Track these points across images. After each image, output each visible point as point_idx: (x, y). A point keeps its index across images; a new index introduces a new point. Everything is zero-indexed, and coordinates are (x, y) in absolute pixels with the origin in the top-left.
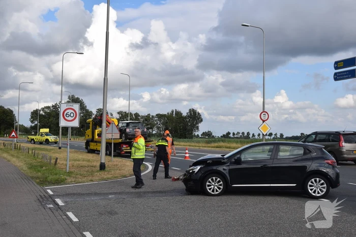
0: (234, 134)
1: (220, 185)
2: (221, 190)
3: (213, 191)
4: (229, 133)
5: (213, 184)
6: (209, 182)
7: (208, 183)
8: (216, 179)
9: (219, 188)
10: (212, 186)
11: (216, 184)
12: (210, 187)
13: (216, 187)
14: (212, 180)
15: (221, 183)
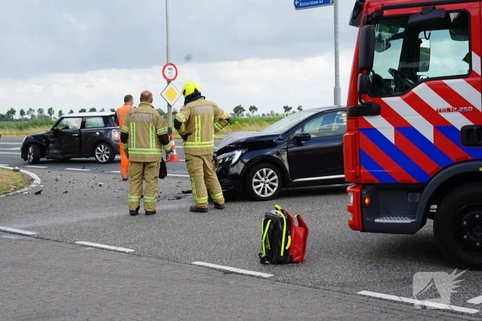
0: (22, 113)
1: (274, 181)
2: (275, 189)
3: (263, 193)
4: (12, 112)
5: (263, 179)
6: (257, 178)
7: (255, 180)
8: (267, 172)
9: (272, 187)
10: (262, 185)
11: (268, 180)
12: (258, 186)
13: (267, 185)
14: (262, 173)
15: (276, 177)
